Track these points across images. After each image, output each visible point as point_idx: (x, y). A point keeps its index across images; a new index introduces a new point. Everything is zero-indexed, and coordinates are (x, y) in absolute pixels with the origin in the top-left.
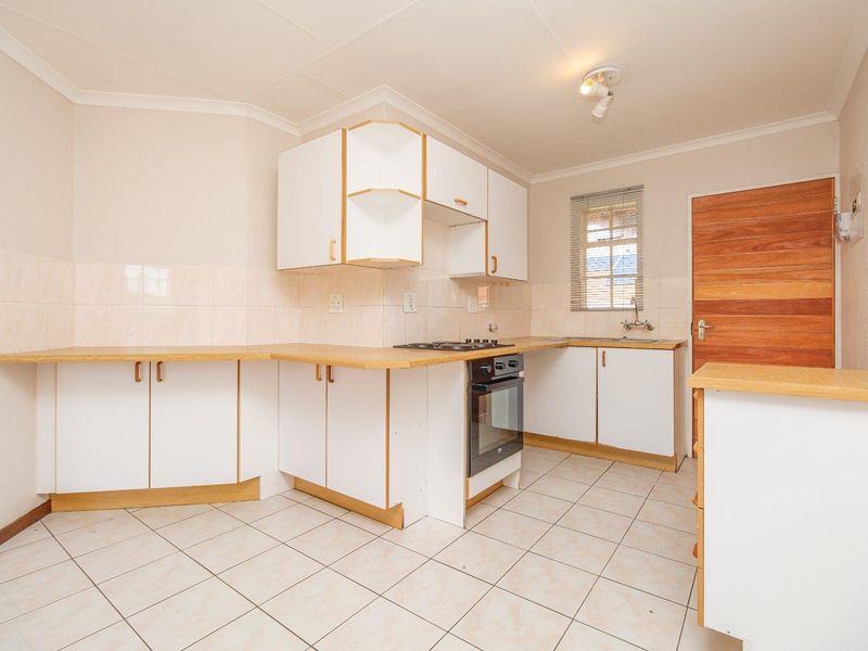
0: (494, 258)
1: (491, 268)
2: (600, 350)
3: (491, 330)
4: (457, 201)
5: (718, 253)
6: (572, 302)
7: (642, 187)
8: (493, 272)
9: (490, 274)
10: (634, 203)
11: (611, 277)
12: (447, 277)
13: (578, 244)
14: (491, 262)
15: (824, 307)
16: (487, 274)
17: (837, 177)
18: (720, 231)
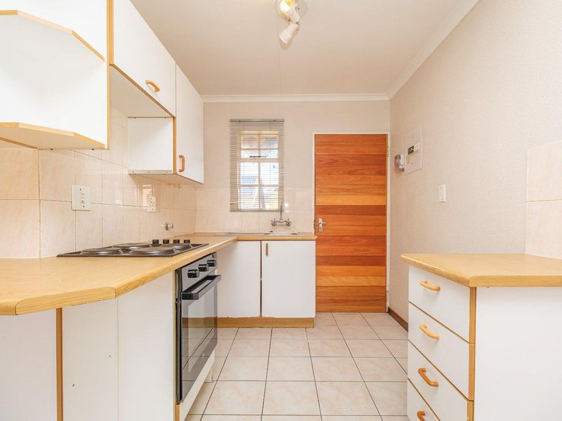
0: (181, 157)
1: (179, 167)
2: (264, 243)
3: (167, 228)
4: (148, 83)
5: (329, 174)
6: (231, 204)
7: (283, 121)
8: (181, 171)
9: (178, 173)
10: (277, 132)
11: (261, 186)
12: (126, 172)
13: (235, 159)
14: (179, 161)
15: (381, 210)
16: (175, 174)
17: (389, 133)
18: (331, 159)
